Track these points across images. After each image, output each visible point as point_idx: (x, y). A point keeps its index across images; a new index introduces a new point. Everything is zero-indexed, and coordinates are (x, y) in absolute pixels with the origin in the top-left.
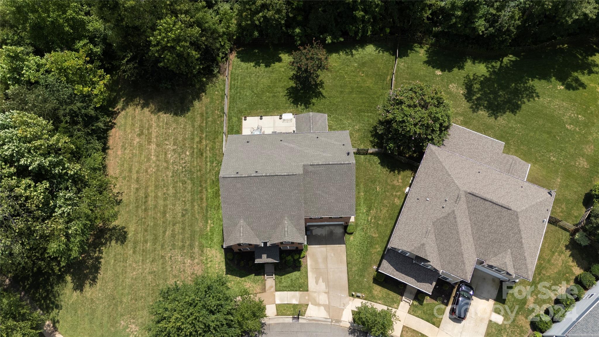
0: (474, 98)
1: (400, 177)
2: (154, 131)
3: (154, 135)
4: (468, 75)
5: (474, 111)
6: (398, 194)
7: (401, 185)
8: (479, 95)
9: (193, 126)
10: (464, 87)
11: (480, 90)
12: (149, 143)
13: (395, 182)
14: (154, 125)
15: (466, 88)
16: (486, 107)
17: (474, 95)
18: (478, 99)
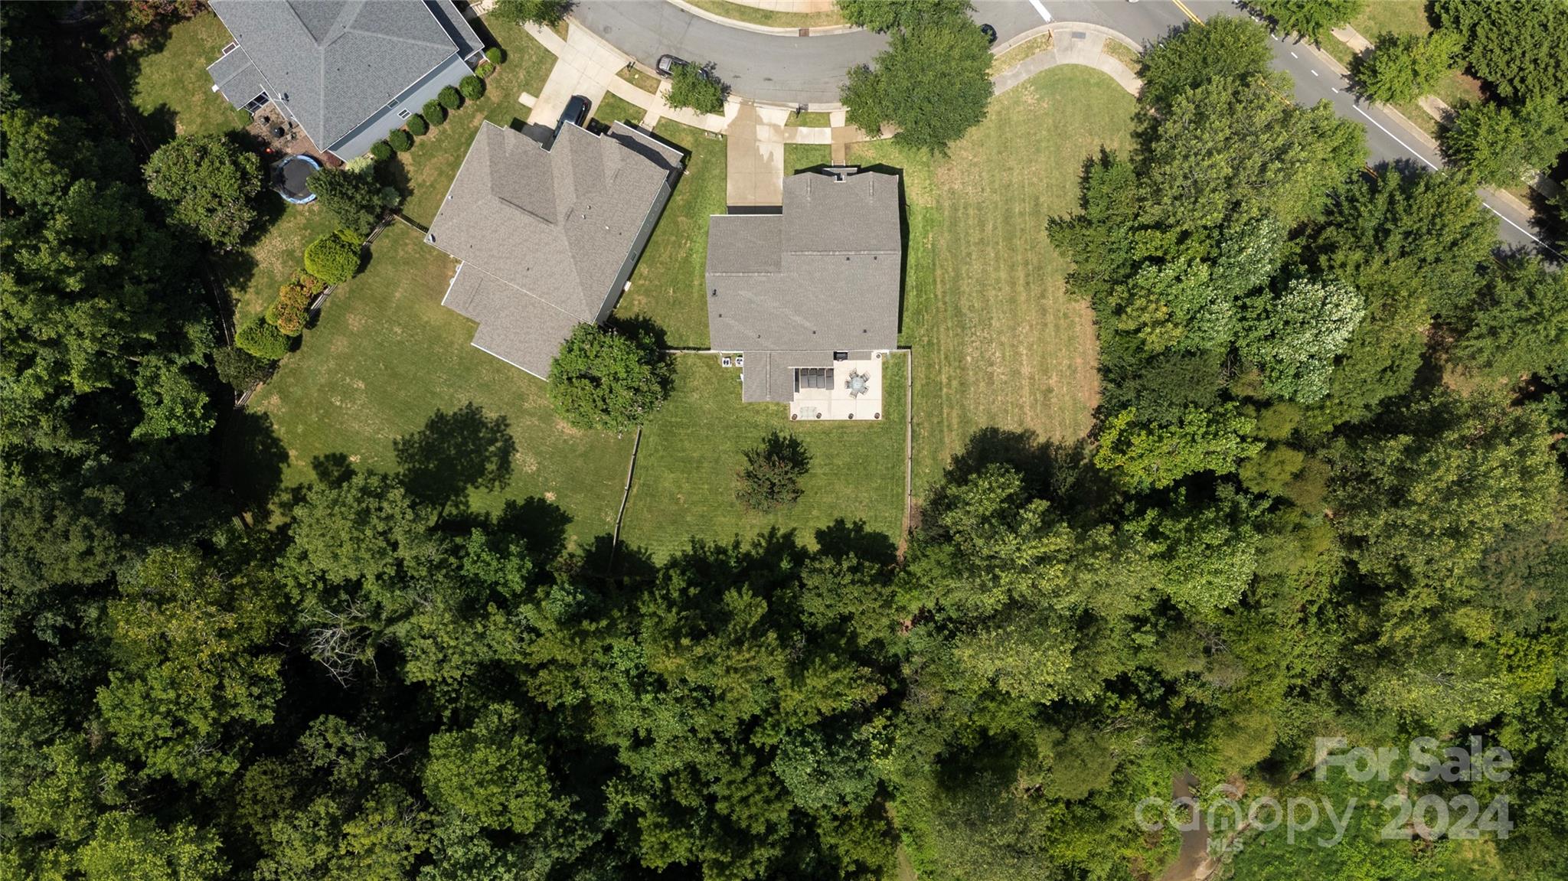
0: (499, 444)
1: (636, 309)
2: (1026, 399)
3: (1026, 391)
4: (502, 488)
5: (504, 418)
6: (641, 282)
7: (636, 296)
8: (492, 449)
9: (963, 407)
10: (513, 466)
11: (488, 459)
12: (1032, 378)
13: (644, 301)
14: (1027, 409)
15: (508, 463)
16: (484, 425)
17: (499, 449)
18: (493, 442)
